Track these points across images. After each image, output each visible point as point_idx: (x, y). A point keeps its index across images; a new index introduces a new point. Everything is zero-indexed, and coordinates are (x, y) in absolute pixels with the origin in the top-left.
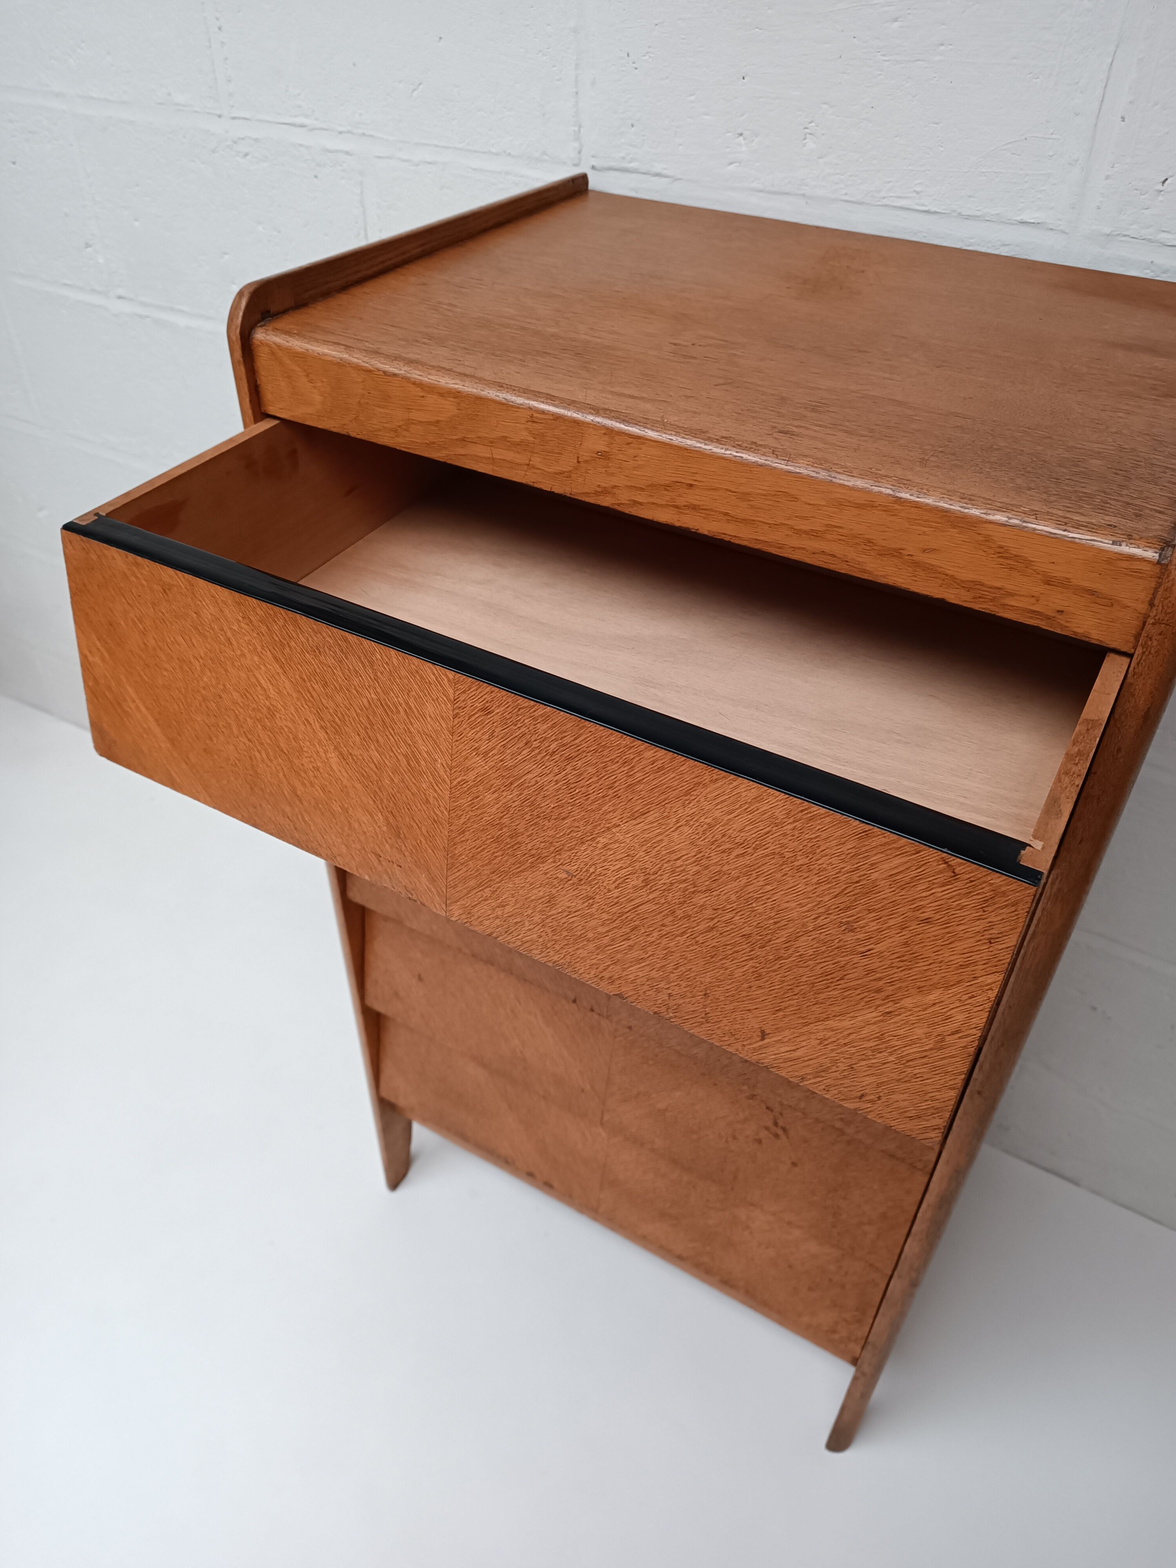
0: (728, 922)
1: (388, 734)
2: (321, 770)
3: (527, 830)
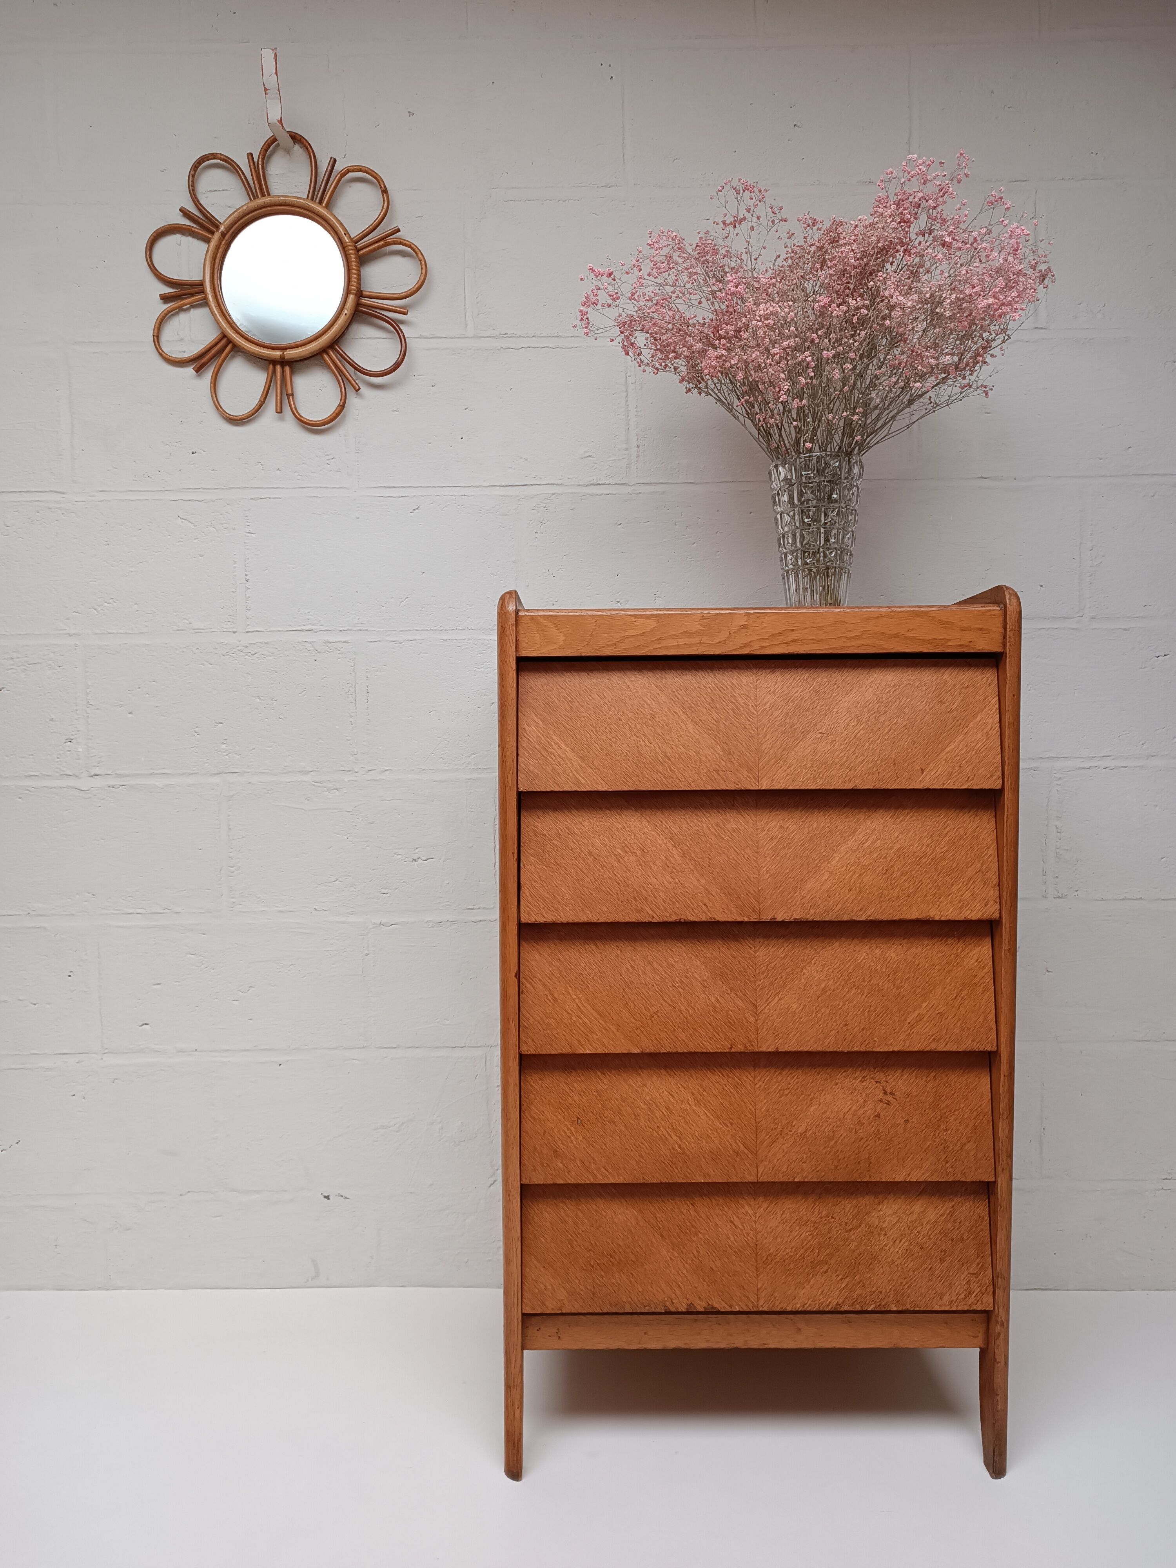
0: (896, 723)
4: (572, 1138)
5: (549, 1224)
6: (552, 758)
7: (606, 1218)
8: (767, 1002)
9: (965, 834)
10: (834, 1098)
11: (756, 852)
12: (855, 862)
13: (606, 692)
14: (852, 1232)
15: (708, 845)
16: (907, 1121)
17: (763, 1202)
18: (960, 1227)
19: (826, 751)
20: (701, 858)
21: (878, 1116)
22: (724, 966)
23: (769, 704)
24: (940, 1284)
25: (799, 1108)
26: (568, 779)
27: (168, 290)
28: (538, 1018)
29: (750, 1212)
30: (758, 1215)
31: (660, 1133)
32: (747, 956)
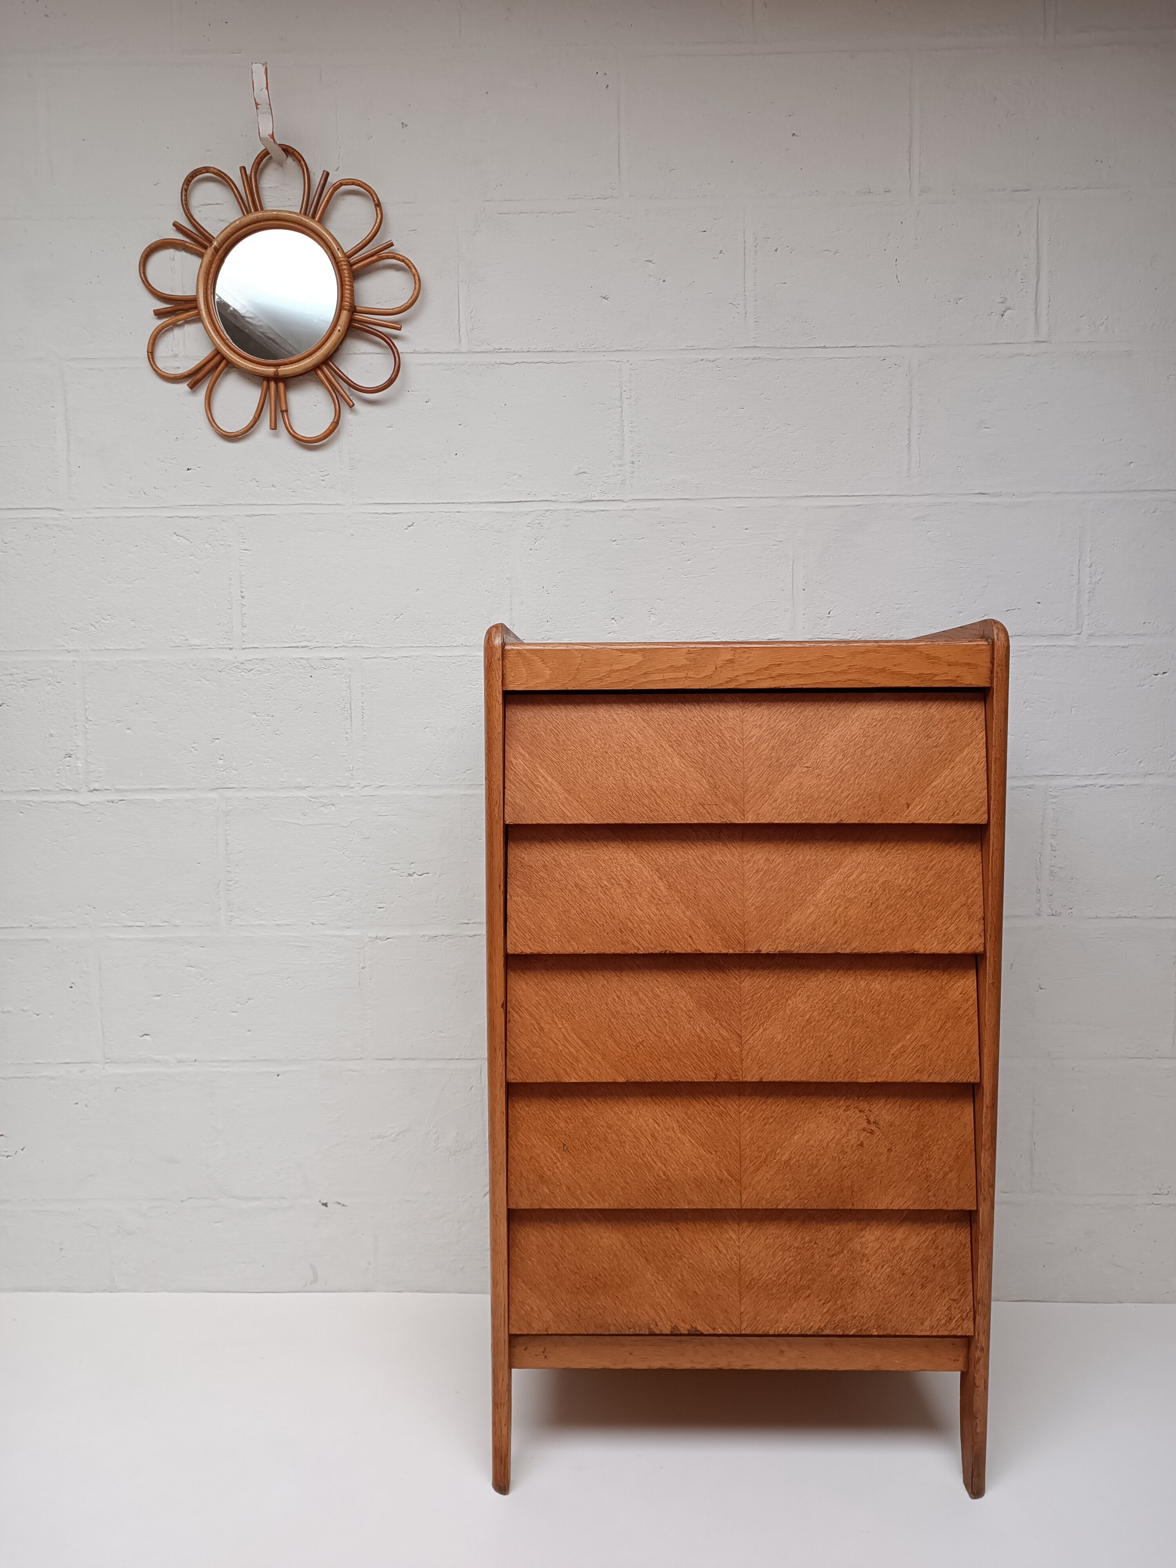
0: (882, 758)
1: (708, 735)
2: (669, 769)
3: (784, 755)
4: (558, 1164)
5: (535, 1248)
6: (538, 792)
7: (591, 1242)
8: (752, 1033)
9: (951, 868)
10: (818, 1127)
11: (741, 884)
12: (840, 895)
13: (592, 725)
14: (834, 1258)
15: (694, 877)
16: (890, 1150)
17: (746, 1227)
18: (942, 1253)
19: (812, 785)
20: (687, 890)
21: (861, 1145)
22: (710, 997)
23: (755, 737)
24: (921, 1310)
25: (783, 1136)
26: (554, 812)
27: (162, 306)
28: (525, 1047)
29: (734, 1237)
30: (741, 1240)
31: (645, 1159)
32: (733, 986)
